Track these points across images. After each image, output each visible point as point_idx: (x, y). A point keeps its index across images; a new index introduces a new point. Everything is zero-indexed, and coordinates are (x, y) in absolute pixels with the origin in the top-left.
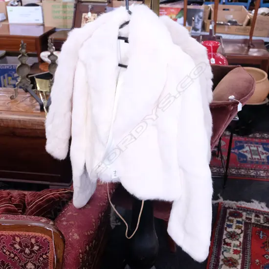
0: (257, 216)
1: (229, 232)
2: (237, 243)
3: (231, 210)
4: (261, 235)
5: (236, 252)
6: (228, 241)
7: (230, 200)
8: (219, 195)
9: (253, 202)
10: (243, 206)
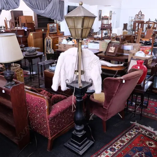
0: (146, 132)
1: (130, 133)
2: (130, 137)
3: (137, 127)
4: (142, 138)
5: (127, 139)
6: (127, 135)
7: (139, 124)
8: (136, 121)
9: (148, 127)
10: (143, 127)
